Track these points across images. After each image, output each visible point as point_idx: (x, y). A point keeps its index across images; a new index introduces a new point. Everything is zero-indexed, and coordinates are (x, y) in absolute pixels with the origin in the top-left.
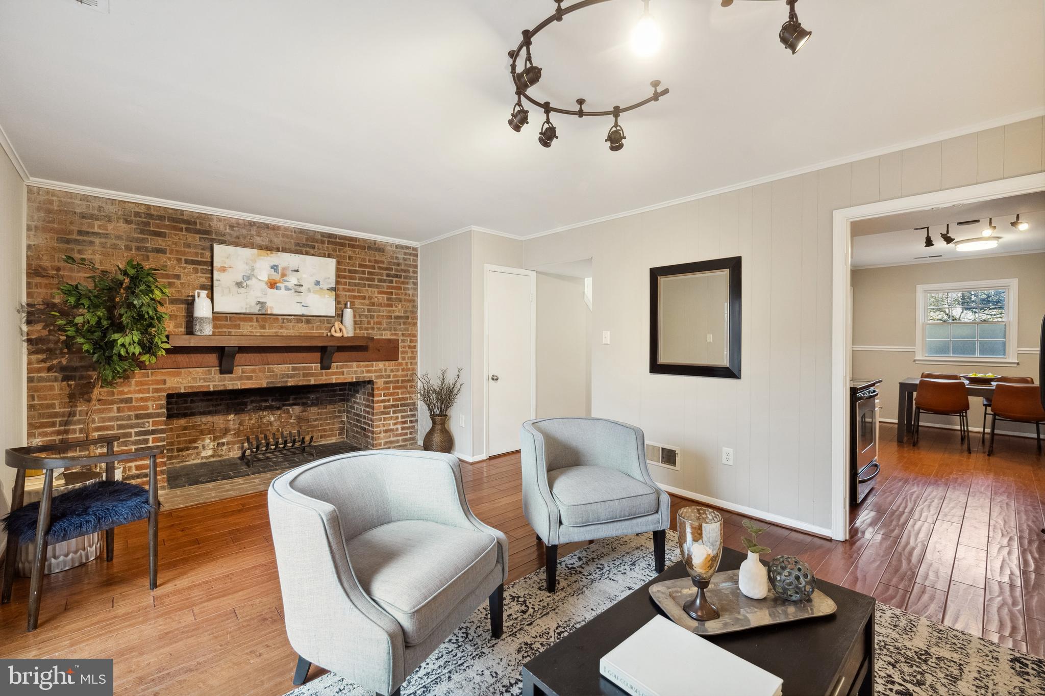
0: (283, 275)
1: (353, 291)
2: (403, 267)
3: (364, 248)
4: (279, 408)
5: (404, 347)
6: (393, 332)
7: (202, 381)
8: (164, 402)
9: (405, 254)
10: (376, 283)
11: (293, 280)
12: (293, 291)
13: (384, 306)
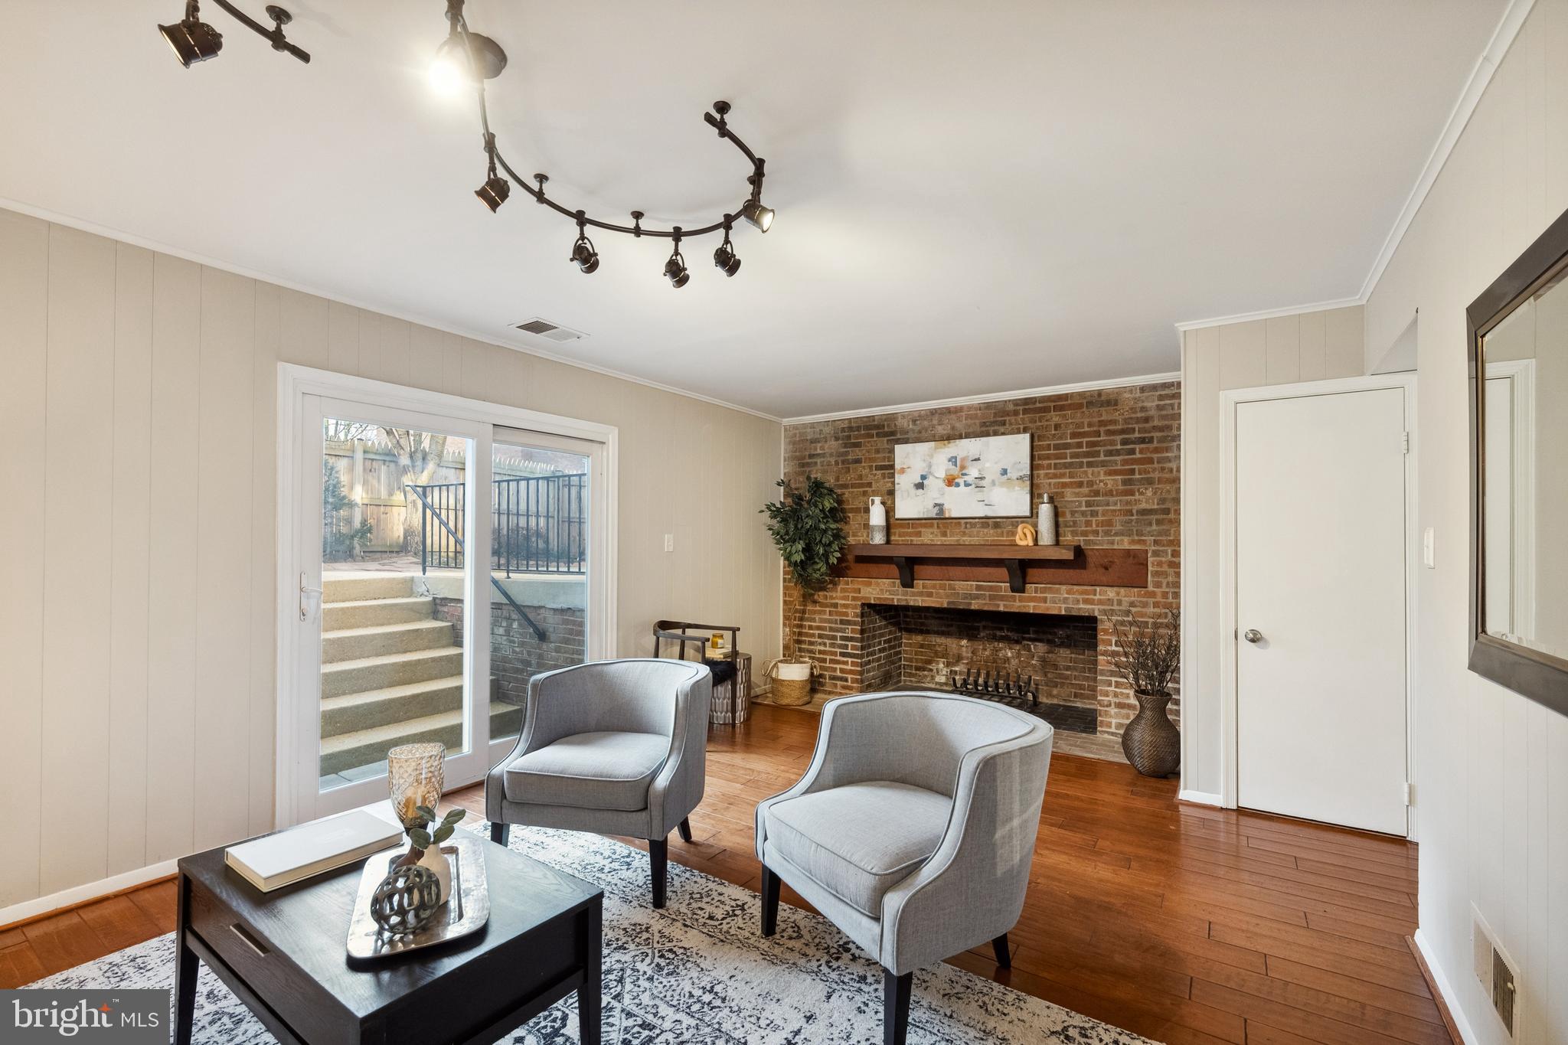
0: (963, 467)
1: (1062, 475)
2: (1156, 423)
3: (1080, 406)
4: (1017, 642)
5: (1160, 564)
6: (1136, 538)
7: (888, 593)
8: (858, 611)
9: (1161, 398)
10: (1102, 458)
11: (973, 472)
12: (973, 486)
13: (1117, 495)
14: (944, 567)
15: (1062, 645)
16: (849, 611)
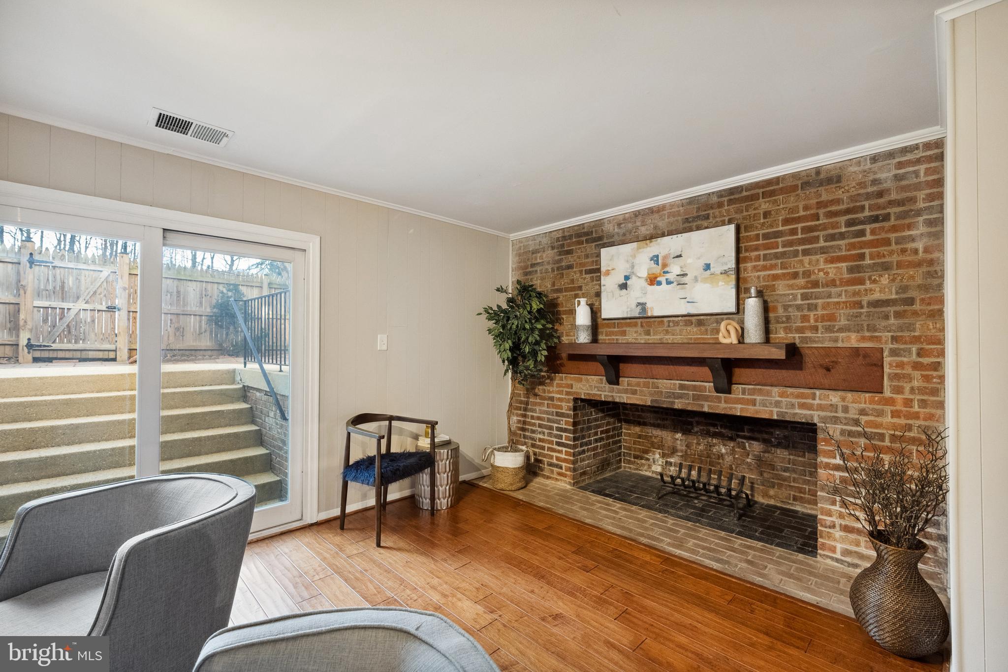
0: (665, 265)
1: (772, 267)
2: (894, 196)
3: (794, 188)
4: (731, 439)
5: (900, 365)
6: (867, 334)
7: (596, 389)
8: (571, 405)
9: (900, 165)
10: (822, 243)
11: (675, 269)
12: (675, 283)
13: (841, 285)
14: (647, 366)
15: (779, 445)
16: (564, 404)
